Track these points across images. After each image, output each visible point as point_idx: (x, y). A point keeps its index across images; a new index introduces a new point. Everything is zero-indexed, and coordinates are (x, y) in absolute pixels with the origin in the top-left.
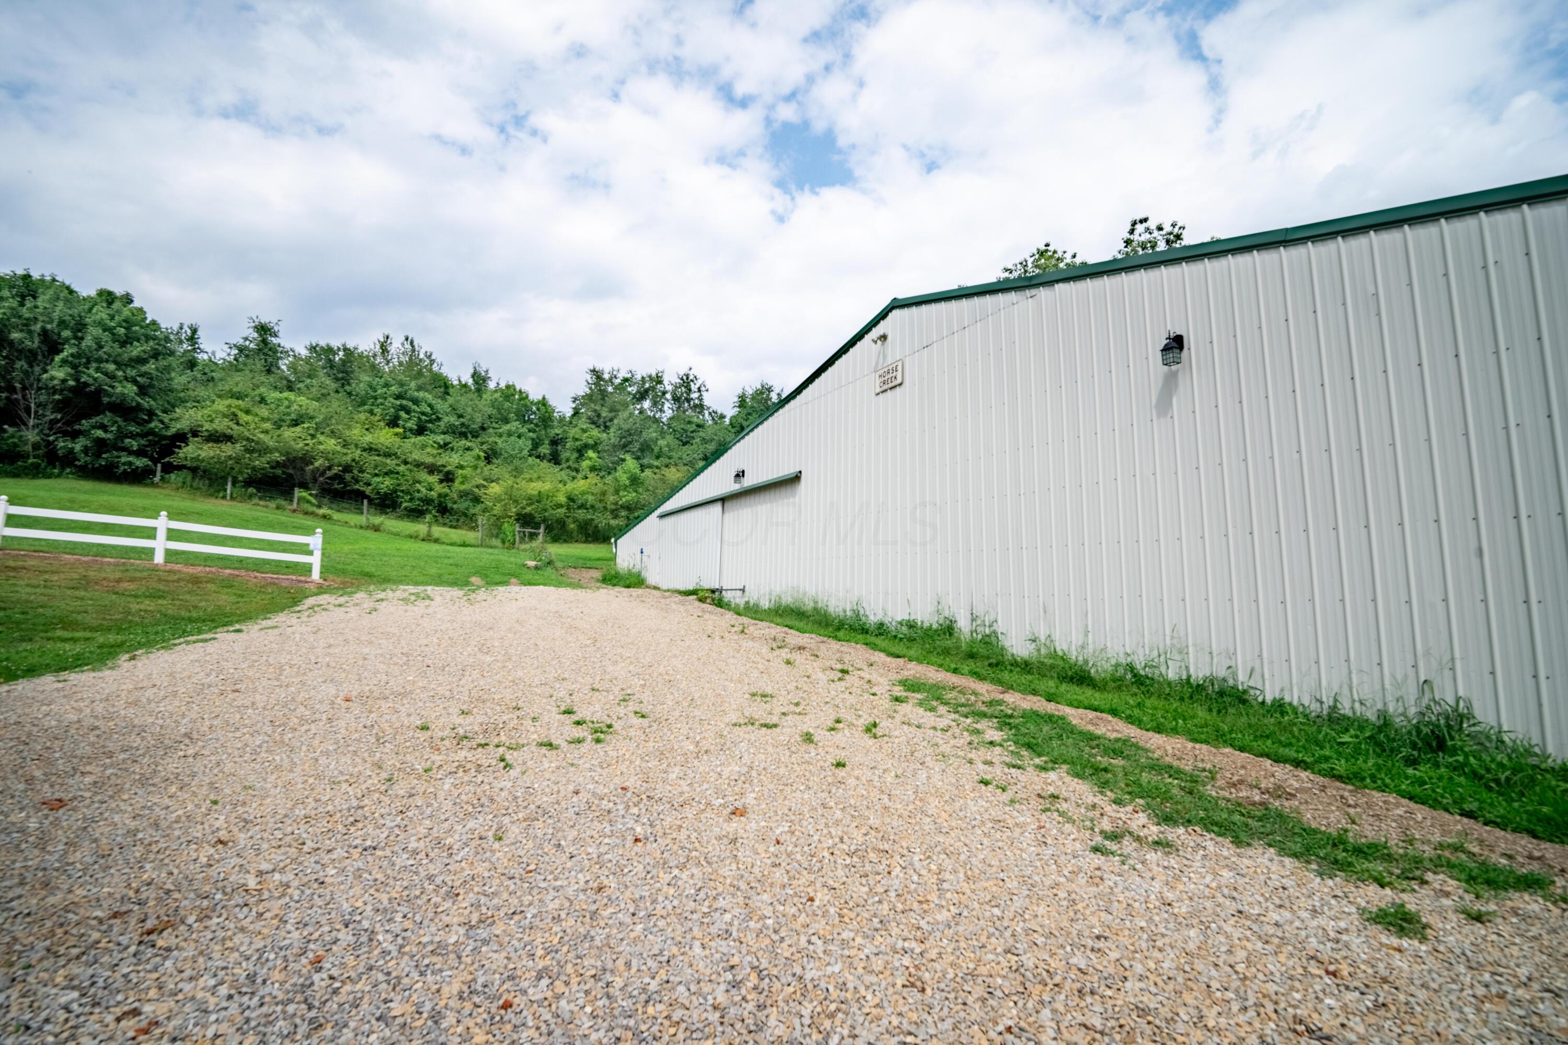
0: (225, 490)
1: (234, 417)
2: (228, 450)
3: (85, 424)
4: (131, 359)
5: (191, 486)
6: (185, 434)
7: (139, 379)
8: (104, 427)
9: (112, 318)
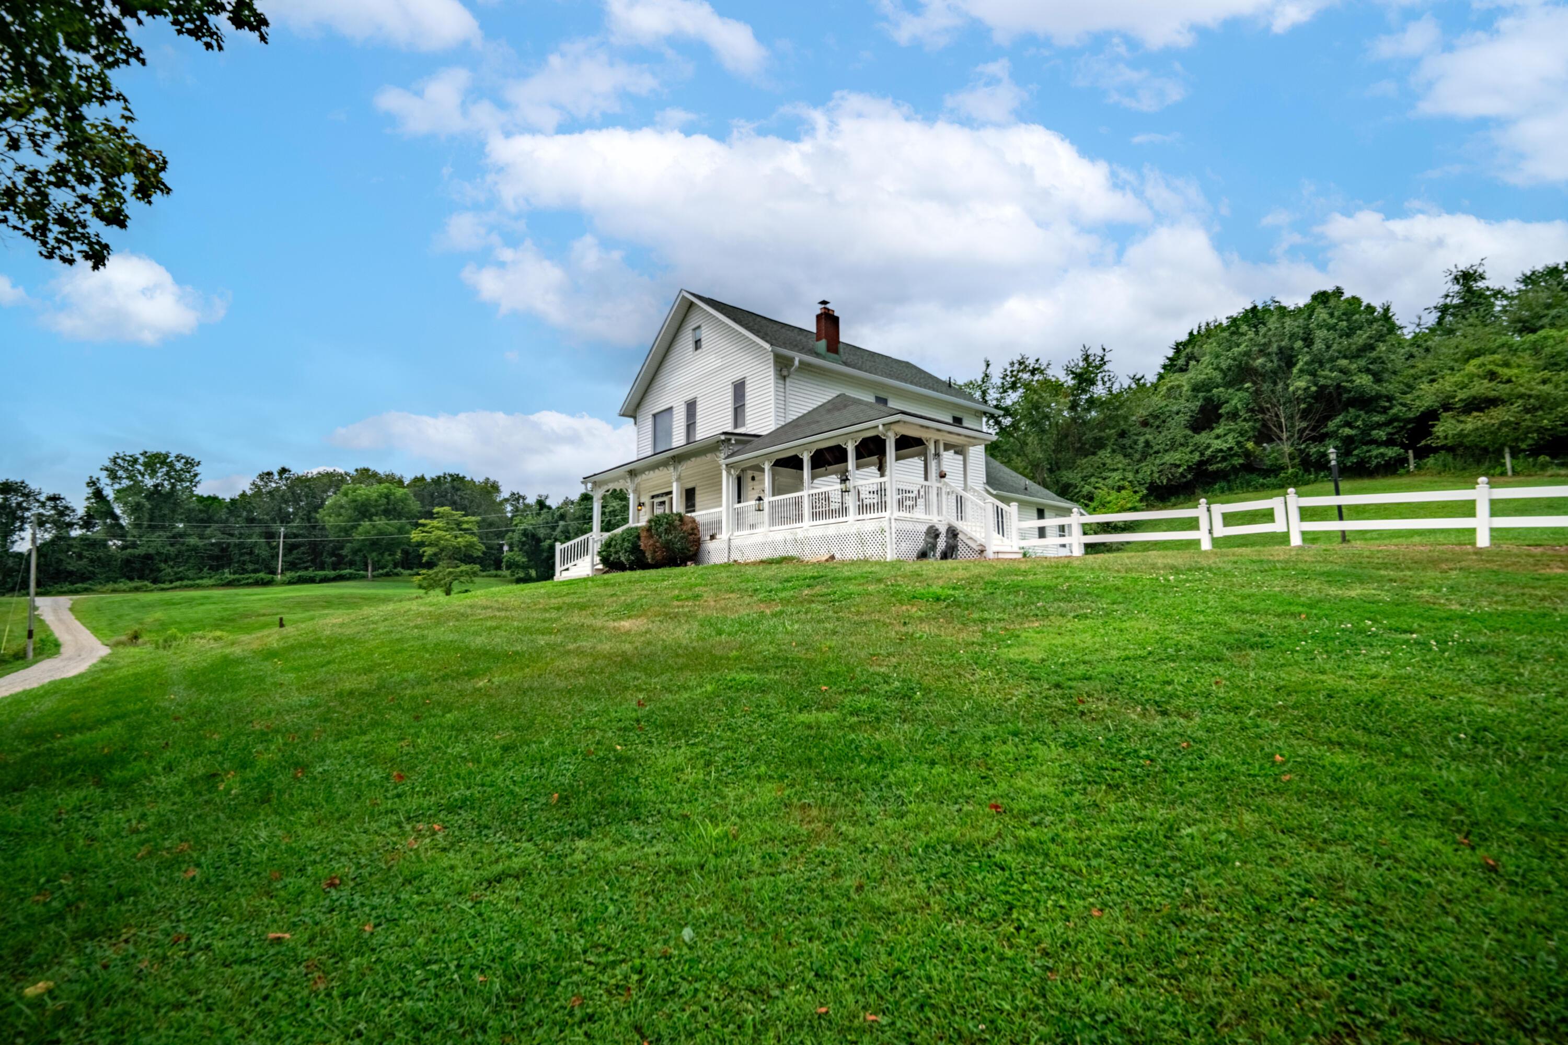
0: (1504, 465)
1: (1492, 376)
2: (1497, 415)
3: (1332, 425)
4: (1359, 350)
5: (1455, 468)
6: (1435, 411)
7: (1371, 367)
8: (1349, 424)
9: (1332, 315)
